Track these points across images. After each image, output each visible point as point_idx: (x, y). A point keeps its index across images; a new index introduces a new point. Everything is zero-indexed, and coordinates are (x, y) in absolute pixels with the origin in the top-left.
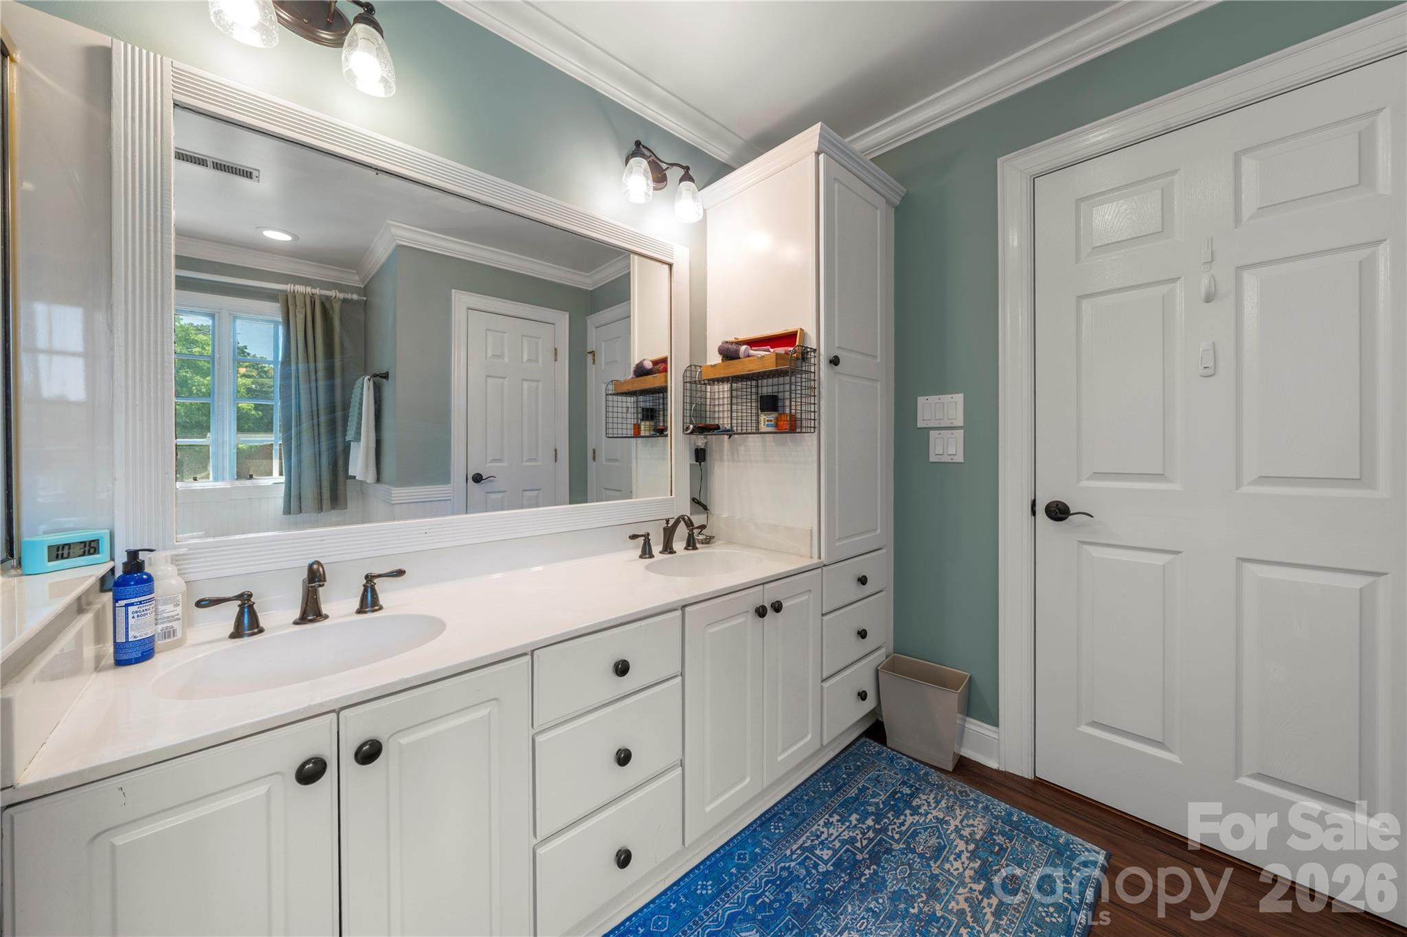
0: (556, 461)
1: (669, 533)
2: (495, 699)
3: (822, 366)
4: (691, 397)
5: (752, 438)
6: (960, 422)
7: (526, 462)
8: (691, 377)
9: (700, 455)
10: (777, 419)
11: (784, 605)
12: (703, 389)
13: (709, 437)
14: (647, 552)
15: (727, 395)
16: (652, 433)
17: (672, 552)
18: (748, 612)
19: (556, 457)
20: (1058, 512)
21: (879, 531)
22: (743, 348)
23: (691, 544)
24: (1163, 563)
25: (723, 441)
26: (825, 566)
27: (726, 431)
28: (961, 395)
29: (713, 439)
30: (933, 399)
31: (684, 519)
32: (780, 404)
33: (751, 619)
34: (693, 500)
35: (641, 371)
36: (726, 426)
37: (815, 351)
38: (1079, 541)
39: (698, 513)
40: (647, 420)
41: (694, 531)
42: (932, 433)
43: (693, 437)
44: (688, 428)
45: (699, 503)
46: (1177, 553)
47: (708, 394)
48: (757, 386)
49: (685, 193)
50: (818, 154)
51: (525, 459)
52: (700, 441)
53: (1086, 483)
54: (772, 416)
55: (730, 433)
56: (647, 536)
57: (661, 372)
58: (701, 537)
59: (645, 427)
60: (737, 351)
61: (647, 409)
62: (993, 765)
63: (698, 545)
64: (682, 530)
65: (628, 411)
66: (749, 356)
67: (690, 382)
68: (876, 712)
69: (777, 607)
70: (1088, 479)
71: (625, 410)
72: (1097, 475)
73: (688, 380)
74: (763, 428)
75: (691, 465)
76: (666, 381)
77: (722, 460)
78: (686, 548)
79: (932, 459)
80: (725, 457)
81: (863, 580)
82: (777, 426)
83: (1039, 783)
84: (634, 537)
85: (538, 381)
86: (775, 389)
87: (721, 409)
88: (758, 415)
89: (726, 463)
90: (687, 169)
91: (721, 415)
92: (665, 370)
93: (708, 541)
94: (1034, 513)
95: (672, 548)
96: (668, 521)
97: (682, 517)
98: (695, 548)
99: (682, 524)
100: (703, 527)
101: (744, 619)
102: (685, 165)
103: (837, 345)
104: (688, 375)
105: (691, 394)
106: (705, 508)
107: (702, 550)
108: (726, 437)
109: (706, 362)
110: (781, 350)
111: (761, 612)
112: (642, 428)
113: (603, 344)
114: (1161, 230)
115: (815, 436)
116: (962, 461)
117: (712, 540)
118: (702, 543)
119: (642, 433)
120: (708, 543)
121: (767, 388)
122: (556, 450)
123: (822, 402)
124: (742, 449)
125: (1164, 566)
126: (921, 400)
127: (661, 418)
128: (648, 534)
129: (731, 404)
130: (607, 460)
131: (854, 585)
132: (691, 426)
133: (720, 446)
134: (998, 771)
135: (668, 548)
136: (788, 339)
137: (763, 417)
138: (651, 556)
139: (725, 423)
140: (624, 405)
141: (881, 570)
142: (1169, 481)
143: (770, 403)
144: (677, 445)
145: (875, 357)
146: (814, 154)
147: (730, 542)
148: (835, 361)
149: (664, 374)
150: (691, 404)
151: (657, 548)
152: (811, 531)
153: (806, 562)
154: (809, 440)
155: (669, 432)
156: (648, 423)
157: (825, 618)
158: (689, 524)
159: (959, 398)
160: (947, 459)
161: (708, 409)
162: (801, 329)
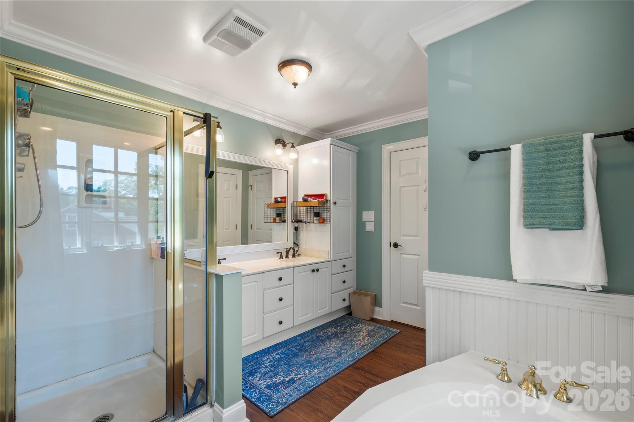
0: (236, 229)
1: (287, 252)
2: (257, 281)
3: (331, 204)
4: (294, 211)
5: (312, 224)
6: (373, 220)
7: (225, 230)
8: (294, 205)
9: (296, 229)
10: (319, 219)
11: (319, 270)
12: (297, 208)
13: (299, 224)
14: (281, 257)
15: (305, 210)
16: (280, 222)
17: (288, 258)
18: (310, 271)
19: (236, 228)
20: (396, 245)
21: (350, 252)
22: (309, 198)
23: (294, 256)
24: (417, 258)
25: (303, 225)
26: (332, 261)
27: (304, 222)
28: (374, 212)
29: (300, 224)
30: (367, 212)
31: (292, 248)
32: (320, 214)
33: (310, 273)
34: (294, 243)
35: (276, 202)
36: (304, 220)
37: (329, 200)
38: (401, 253)
39: (296, 247)
40: (279, 217)
41: (295, 252)
42: (366, 222)
43: (294, 223)
44: (293, 221)
45: (296, 244)
46: (420, 255)
47: (299, 210)
48: (314, 209)
49: (292, 151)
50: (331, 144)
51: (224, 229)
52: (296, 225)
53: (402, 238)
54: (318, 218)
55: (305, 222)
56: (281, 253)
57: (283, 203)
58: (296, 254)
59: (278, 219)
60: (308, 199)
61: (279, 213)
62: (381, 318)
63: (296, 257)
64: (291, 251)
65: (271, 213)
66: (311, 201)
67: (293, 207)
68: (349, 307)
69: (318, 270)
70: (403, 236)
71: (270, 213)
72: (404, 235)
73: (293, 206)
74: (315, 222)
75: (293, 232)
76: (286, 205)
77: (303, 230)
78: (292, 257)
79: (366, 231)
80: (304, 230)
81: (344, 266)
82: (319, 221)
83: (392, 321)
84: (278, 253)
85: (230, 198)
86: (319, 210)
87: (303, 215)
88: (314, 218)
89: (304, 232)
90: (293, 143)
91: (303, 217)
92: (285, 202)
93: (299, 255)
94: (390, 246)
95: (288, 257)
96: (287, 249)
97: (292, 247)
98: (295, 257)
99: (292, 249)
100: (297, 251)
101: (309, 273)
102: (292, 142)
103: (336, 198)
104: (293, 204)
105: (294, 210)
106: (298, 245)
107: (297, 258)
108: (304, 224)
109: (298, 200)
110: (320, 200)
111: (313, 271)
112: (277, 220)
113: (256, 183)
114: (416, 172)
115: (329, 224)
116: (374, 231)
117: (300, 255)
118: (297, 256)
119: (277, 221)
120: (299, 256)
121: (316, 210)
122: (236, 225)
123: (331, 215)
124: (309, 227)
125: (417, 259)
126: (363, 212)
127: (283, 216)
128: (282, 252)
129: (306, 213)
130: (257, 229)
131: (342, 267)
132: (294, 220)
133: (302, 226)
134: (382, 320)
135: (287, 257)
136: (322, 196)
137: (315, 218)
138: (283, 259)
139: (304, 219)
140: (270, 211)
141: (351, 264)
142: (418, 237)
143: (317, 214)
144: (289, 226)
145: (349, 200)
146: (329, 145)
147: (306, 256)
148: (335, 203)
149: (284, 203)
150: (294, 213)
151: (284, 256)
152: (328, 251)
153: (327, 260)
154: (328, 225)
155: (287, 221)
156: (279, 218)
157: (332, 276)
158: (294, 249)
159: (373, 212)
160: (370, 230)
161: (299, 215)
162: (326, 194)
